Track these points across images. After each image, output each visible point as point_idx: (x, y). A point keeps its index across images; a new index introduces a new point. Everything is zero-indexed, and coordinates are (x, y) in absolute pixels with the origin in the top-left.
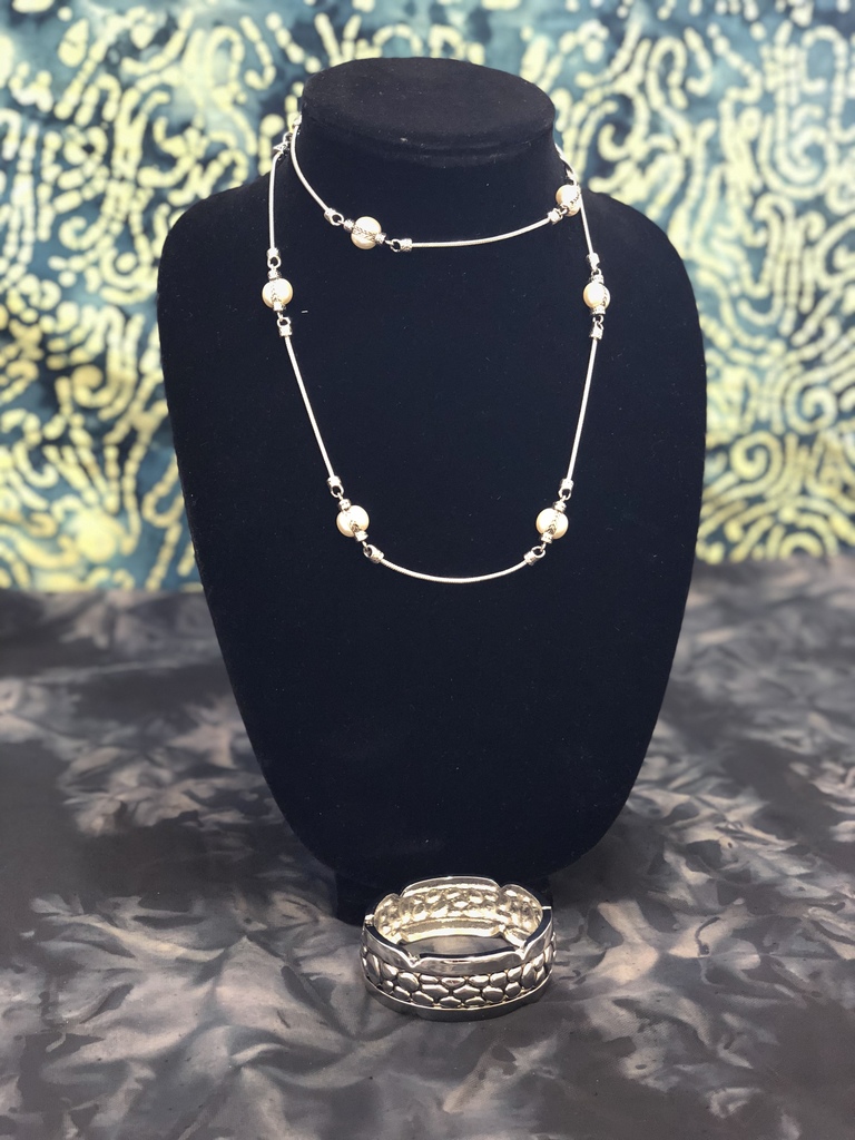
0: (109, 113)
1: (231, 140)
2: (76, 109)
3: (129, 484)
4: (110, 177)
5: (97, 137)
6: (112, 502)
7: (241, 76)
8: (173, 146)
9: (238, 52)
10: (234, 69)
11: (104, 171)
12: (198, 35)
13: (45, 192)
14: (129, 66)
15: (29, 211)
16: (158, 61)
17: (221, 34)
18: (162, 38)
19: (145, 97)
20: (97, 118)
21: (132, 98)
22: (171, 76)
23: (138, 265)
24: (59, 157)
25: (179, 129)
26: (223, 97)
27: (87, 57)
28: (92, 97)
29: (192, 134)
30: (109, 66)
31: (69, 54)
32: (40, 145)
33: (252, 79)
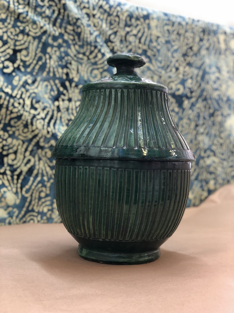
0: (23, 96)
1: (48, 105)
2: (17, 94)
3: (19, 185)
4: (24, 111)
5: (21, 101)
6: (14, 190)
7: (50, 93)
8: (37, 106)
9: (49, 87)
10: (48, 91)
11: (22, 109)
12: (41, 83)
13: (9, 112)
14: (27, 87)
15: (4, 116)
16: (33, 87)
17: (46, 83)
18: (34, 82)
19: (31, 94)
20: (21, 97)
21: (28, 94)
22: (36, 91)
23: (28, 131)
24: (13, 105)
25: (38, 102)
26: (46, 96)
27: (19, 84)
28: (20, 93)
29: (41, 103)
30: (23, 86)
31: (15, 83)
32: (9, 101)
33: (52, 93)
